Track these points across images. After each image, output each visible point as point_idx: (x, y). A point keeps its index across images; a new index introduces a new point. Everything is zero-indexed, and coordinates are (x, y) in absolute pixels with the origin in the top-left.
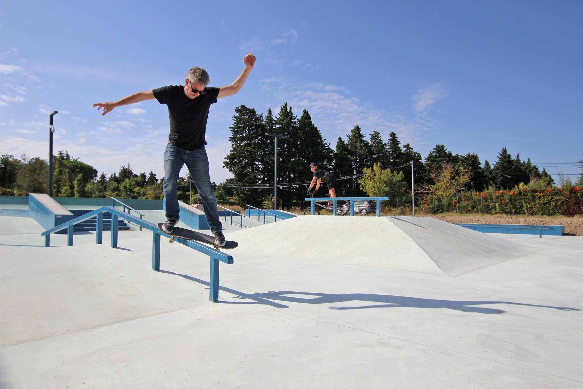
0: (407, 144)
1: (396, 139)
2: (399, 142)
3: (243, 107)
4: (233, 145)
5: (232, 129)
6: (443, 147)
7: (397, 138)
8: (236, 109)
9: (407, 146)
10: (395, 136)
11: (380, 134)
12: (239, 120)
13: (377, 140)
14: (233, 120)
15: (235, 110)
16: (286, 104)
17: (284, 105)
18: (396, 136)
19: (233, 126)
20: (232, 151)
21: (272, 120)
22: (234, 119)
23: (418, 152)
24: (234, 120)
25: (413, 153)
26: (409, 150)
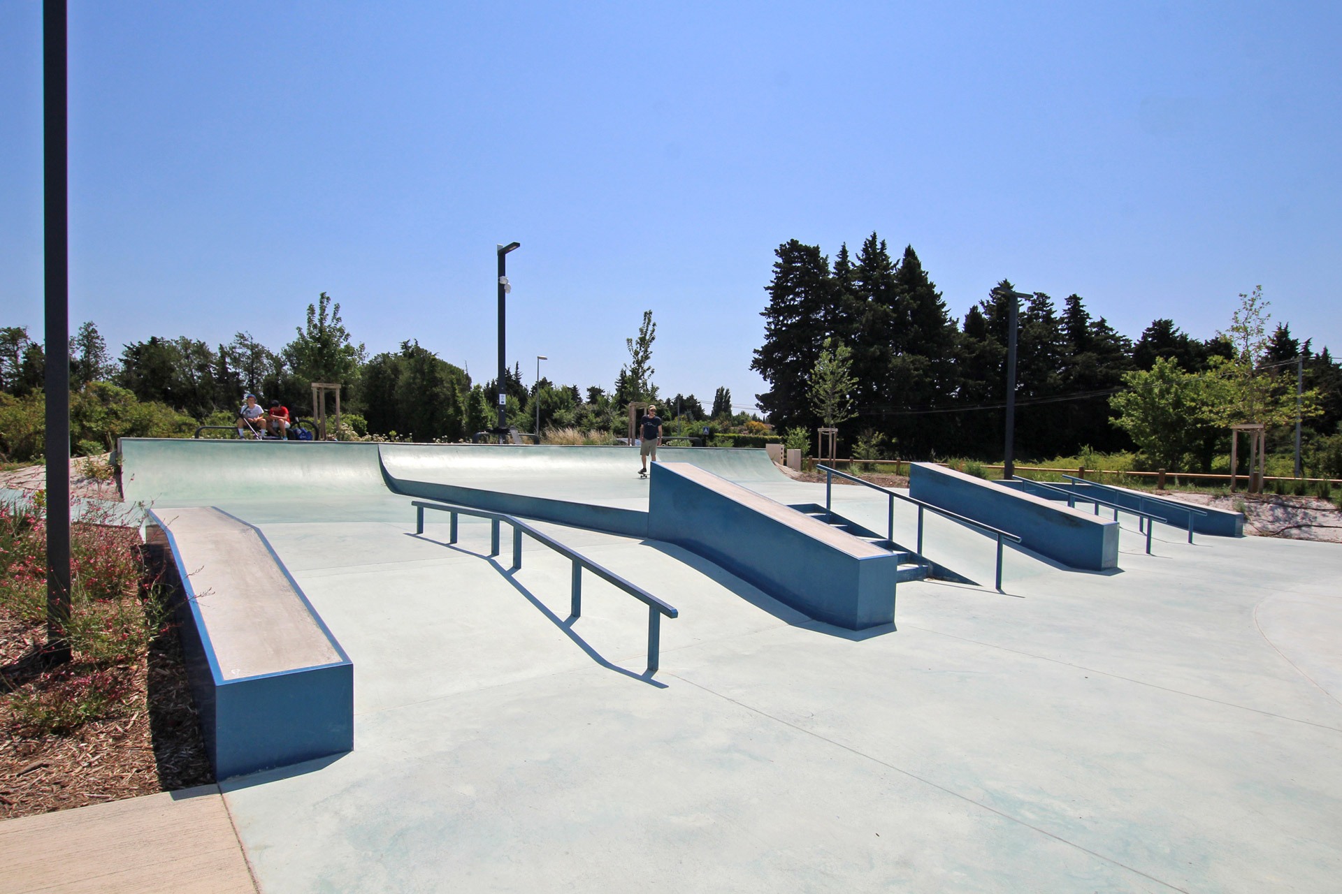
0: (1099, 320)
1: (1081, 308)
2: (1088, 314)
3: (794, 244)
4: (769, 323)
5: (769, 291)
6: (1168, 324)
7: (1082, 306)
8: (778, 249)
9: (1101, 324)
10: (1079, 303)
11: (1049, 298)
12: (784, 271)
13: (1043, 311)
14: (773, 271)
15: (776, 251)
16: (874, 237)
17: (871, 239)
18: (1082, 303)
19: (772, 285)
20: (767, 337)
21: (848, 271)
22: (776, 269)
23: (1124, 336)
24: (776, 272)
25: (1113, 337)
26: (1104, 332)
